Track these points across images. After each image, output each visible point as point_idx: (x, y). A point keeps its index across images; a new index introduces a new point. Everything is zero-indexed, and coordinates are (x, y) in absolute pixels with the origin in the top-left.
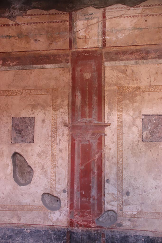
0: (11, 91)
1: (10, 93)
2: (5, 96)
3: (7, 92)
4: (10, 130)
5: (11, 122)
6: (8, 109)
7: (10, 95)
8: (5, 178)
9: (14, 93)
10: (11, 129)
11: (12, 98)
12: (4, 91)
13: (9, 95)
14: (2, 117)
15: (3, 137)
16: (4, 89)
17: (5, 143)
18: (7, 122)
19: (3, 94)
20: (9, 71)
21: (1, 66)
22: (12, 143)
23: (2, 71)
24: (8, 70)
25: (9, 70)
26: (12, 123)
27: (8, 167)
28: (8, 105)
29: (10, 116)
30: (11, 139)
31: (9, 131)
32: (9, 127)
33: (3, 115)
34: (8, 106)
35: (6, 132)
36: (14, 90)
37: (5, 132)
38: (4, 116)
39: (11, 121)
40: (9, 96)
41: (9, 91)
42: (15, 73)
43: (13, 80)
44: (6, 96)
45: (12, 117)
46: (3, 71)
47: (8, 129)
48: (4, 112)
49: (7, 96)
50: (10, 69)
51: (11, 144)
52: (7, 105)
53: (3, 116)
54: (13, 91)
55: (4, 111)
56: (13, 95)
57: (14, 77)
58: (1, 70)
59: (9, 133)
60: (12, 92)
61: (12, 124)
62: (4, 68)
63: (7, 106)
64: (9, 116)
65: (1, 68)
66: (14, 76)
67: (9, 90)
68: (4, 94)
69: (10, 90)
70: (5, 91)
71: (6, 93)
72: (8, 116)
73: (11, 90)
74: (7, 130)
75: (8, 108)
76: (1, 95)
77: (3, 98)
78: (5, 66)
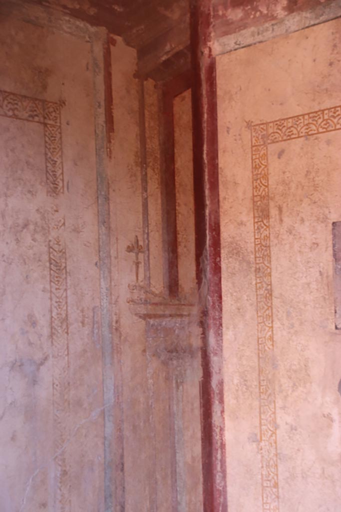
0: (323, 111)
1: (320, 121)
2: (302, 139)
3: (310, 121)
4: (327, 277)
5: (330, 244)
6: (315, 190)
7: (321, 130)
8: (323, 473)
9: (335, 121)
10: (331, 272)
11: (328, 142)
12: (298, 116)
13: (319, 133)
14: (296, 225)
15: (305, 305)
16: (299, 111)
17: (314, 330)
18: (314, 243)
19: (295, 131)
20: (315, 28)
21: (286, 13)
22: (336, 328)
23: (290, 33)
24: (312, 23)
25: (314, 25)
26: (334, 246)
27: (330, 426)
28: (317, 172)
29: (325, 219)
30: (333, 312)
31: (322, 279)
32: (321, 264)
33: (301, 215)
34: (316, 179)
35: (314, 286)
36: (335, 107)
37: (308, 284)
38: (302, 220)
39: (330, 237)
40: (319, 135)
41: (314, 115)
42: (337, 32)
43: (331, 64)
44: (307, 139)
45: (331, 222)
46: (290, 35)
47: (321, 273)
48: (303, 205)
49: (312, 138)
50: (316, 18)
51: (336, 334)
52: (313, 174)
53: (299, 218)
54: (331, 114)
55: (301, 201)
56: (330, 128)
57: (333, 50)
58: (287, 31)
59: (326, 288)
60: (326, 117)
61: (334, 251)
62: (297, 18)
63: (311, 177)
64: (321, 219)
65: (286, 22)
66: (335, 46)
67: (316, 112)
68: (299, 129)
69: (319, 111)
70: (303, 115)
71: (307, 125)
72: (318, 219)
73: (322, 109)
74: (318, 274)
75: (316, 187)
76: (289, 137)
77: (296, 145)
78: (301, 9)
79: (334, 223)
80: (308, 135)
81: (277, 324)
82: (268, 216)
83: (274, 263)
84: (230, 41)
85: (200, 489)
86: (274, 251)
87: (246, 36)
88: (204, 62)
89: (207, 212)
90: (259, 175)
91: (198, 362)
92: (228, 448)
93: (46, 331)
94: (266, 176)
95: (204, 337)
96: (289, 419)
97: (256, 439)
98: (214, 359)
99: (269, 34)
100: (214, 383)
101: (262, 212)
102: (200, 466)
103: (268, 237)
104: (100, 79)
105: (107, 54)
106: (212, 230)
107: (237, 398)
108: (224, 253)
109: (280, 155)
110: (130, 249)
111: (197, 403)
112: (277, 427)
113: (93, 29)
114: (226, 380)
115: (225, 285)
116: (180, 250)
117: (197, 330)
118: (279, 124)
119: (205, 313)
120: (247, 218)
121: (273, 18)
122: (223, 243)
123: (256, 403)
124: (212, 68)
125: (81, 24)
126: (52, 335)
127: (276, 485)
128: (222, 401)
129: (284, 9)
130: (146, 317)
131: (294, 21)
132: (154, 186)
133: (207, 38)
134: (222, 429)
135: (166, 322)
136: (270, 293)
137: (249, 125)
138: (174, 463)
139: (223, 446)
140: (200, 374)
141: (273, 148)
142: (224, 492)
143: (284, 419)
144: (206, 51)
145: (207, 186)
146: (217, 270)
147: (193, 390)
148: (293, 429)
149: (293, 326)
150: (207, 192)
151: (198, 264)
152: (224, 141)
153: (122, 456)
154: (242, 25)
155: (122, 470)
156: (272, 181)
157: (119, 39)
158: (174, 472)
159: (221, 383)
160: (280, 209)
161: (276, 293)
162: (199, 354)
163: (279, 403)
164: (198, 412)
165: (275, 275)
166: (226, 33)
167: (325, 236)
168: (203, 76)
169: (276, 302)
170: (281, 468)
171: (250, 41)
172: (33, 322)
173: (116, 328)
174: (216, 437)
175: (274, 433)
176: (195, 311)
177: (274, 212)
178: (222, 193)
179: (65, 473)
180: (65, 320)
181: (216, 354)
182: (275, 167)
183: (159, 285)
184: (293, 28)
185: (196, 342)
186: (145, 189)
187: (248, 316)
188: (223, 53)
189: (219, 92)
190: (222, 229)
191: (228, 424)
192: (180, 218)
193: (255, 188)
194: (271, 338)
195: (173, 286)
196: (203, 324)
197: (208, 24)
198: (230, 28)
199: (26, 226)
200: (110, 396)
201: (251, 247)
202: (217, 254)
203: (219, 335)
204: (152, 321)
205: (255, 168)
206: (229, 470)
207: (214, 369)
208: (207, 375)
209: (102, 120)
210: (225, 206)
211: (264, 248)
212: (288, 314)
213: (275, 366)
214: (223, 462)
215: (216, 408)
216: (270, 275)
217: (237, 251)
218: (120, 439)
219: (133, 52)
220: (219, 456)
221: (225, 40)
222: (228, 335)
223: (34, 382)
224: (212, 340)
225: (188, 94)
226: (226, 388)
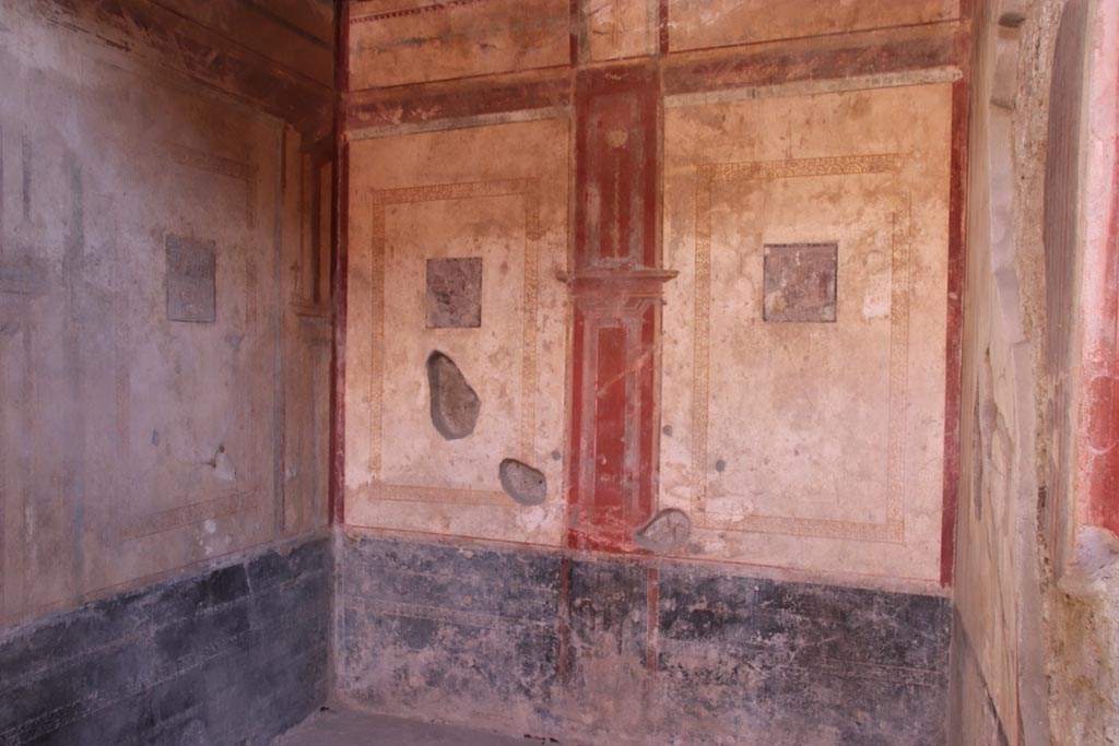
0: (423, 187)
1: (421, 194)
2: (409, 204)
3: (415, 192)
4: (422, 294)
5: (425, 273)
6: (417, 238)
7: (421, 199)
8: (412, 418)
9: (432, 194)
10: (425, 291)
11: (426, 208)
12: (407, 189)
13: (420, 201)
14: (402, 260)
15: (407, 312)
16: (407, 185)
17: (412, 328)
18: (414, 272)
19: (404, 198)
21: (400, 122)
22: (426, 327)
24: (418, 131)
25: (419, 133)
26: (427, 275)
27: (418, 390)
28: (418, 226)
29: (422, 257)
30: (425, 316)
32: (419, 286)
33: (406, 253)
34: (418, 230)
35: (413, 300)
36: (431, 186)
38: (407, 257)
39: (425, 268)
40: (420, 203)
41: (418, 189)
42: (433, 139)
43: (429, 159)
44: (412, 204)
45: (426, 259)
46: (403, 136)
47: (418, 292)
48: (408, 246)
49: (416, 204)
50: (420, 129)
51: (426, 331)
52: (416, 227)
53: (405, 255)
54: (429, 190)
55: (407, 244)
56: (428, 199)
57: (431, 150)
58: (400, 133)
59: (421, 302)
60: (425, 191)
61: (427, 278)
62: (408, 127)
63: (414, 228)
64: (420, 257)
65: (400, 128)
66: (432, 148)
67: (419, 187)
68: (407, 197)
69: (421, 186)
70: (411, 190)
71: (413, 195)
72: (418, 257)
73: (423, 185)
74: (416, 292)
75: (417, 236)
76: (400, 202)
77: (405, 207)
78: (410, 121)
79: (428, 261)
80: (413, 202)
81: (386, 324)
82: (383, 253)
83: (386, 284)
84: (361, 133)
85: (328, 432)
86: (386, 276)
87: (372, 131)
88: (341, 145)
89: (339, 246)
90: (378, 225)
91: (329, 349)
92: (347, 407)
93: (244, 318)
94: (383, 226)
95: (334, 333)
96: (392, 386)
97: (367, 400)
98: (339, 348)
99: (388, 133)
100: (339, 363)
101: (379, 248)
102: (328, 418)
103: (382, 267)
104: (279, 152)
105: (284, 136)
106: (341, 258)
107: (355, 373)
108: (349, 276)
109: (394, 212)
110: (292, 268)
111: (328, 376)
112: (382, 391)
113: (275, 119)
114: (348, 361)
115: (350, 297)
116: (321, 271)
117: (330, 328)
118: (394, 192)
119: (334, 316)
120: (368, 253)
121: (391, 123)
122: (349, 269)
123: (369, 377)
124: (346, 148)
125: (270, 116)
126: (247, 321)
127: (380, 428)
128: (344, 376)
129: (399, 119)
130: (299, 315)
131: (405, 128)
132: (308, 226)
133: (343, 129)
134: (343, 395)
135: (311, 320)
136: (382, 304)
137: (372, 190)
138: (313, 413)
139: (343, 406)
140: (330, 357)
141: (388, 207)
142: (343, 435)
143: (388, 387)
144: (342, 137)
145: (339, 229)
146: (344, 287)
147: (326, 368)
148: (394, 392)
149: (397, 326)
150: (339, 232)
151: (332, 282)
152: (353, 199)
153: (284, 405)
154: (369, 124)
155: (284, 413)
156: (387, 229)
157: (291, 126)
158: (313, 420)
159: (344, 364)
160: (392, 249)
161: (387, 304)
162: (330, 344)
163: (385, 376)
164: (328, 383)
165: (386, 293)
166: (358, 127)
167: (422, 268)
168: (340, 152)
169: (386, 309)
170: (384, 417)
171: (375, 135)
172: (237, 311)
173: (283, 321)
174: (339, 400)
175: (381, 396)
176: (329, 314)
177: (387, 250)
178: (350, 233)
179: (253, 411)
180: (255, 312)
181: (341, 344)
182: (389, 220)
183: (308, 294)
184: (406, 132)
185: (329, 336)
186: (302, 227)
187: (365, 319)
188: (354, 140)
189: (351, 166)
190: (350, 258)
191: (348, 391)
192: (322, 249)
193: (374, 233)
194: (382, 334)
195: (316, 296)
196: (333, 324)
197: (344, 119)
198: (360, 125)
199: (235, 247)
200: (279, 365)
201: (370, 272)
202: (345, 276)
203: (344, 332)
204: (303, 318)
205: (375, 219)
206: (347, 421)
207: (340, 354)
208: (334, 359)
209: (279, 179)
210: (352, 243)
211: (379, 274)
212: (394, 318)
213: (383, 352)
214: (343, 417)
215: (340, 381)
216: (383, 292)
217: (359, 275)
218: (284, 393)
219: (298, 135)
220: (340, 412)
221: (357, 131)
222: (351, 332)
223: (237, 350)
224: (338, 335)
225: (330, 165)
226: (347, 367)
